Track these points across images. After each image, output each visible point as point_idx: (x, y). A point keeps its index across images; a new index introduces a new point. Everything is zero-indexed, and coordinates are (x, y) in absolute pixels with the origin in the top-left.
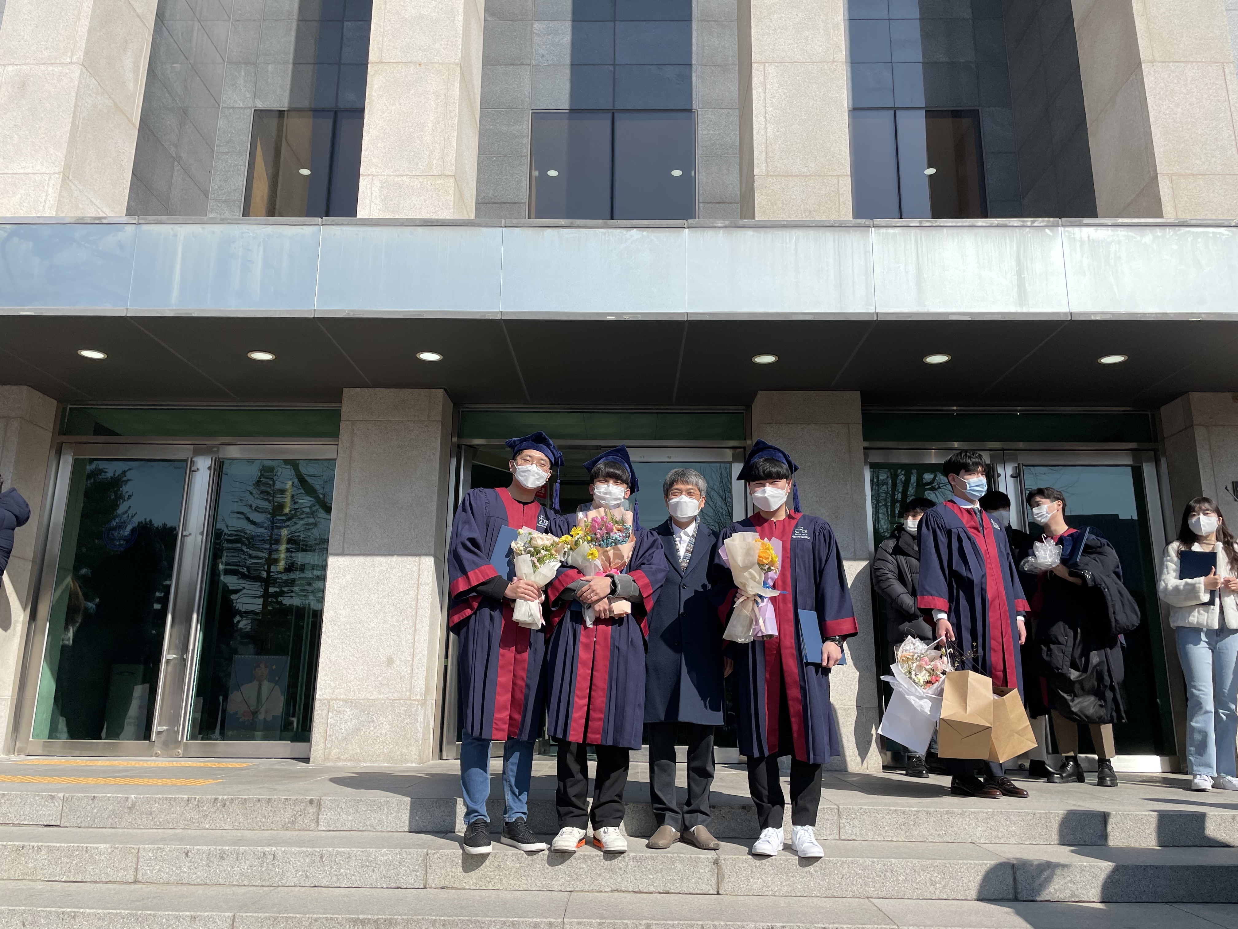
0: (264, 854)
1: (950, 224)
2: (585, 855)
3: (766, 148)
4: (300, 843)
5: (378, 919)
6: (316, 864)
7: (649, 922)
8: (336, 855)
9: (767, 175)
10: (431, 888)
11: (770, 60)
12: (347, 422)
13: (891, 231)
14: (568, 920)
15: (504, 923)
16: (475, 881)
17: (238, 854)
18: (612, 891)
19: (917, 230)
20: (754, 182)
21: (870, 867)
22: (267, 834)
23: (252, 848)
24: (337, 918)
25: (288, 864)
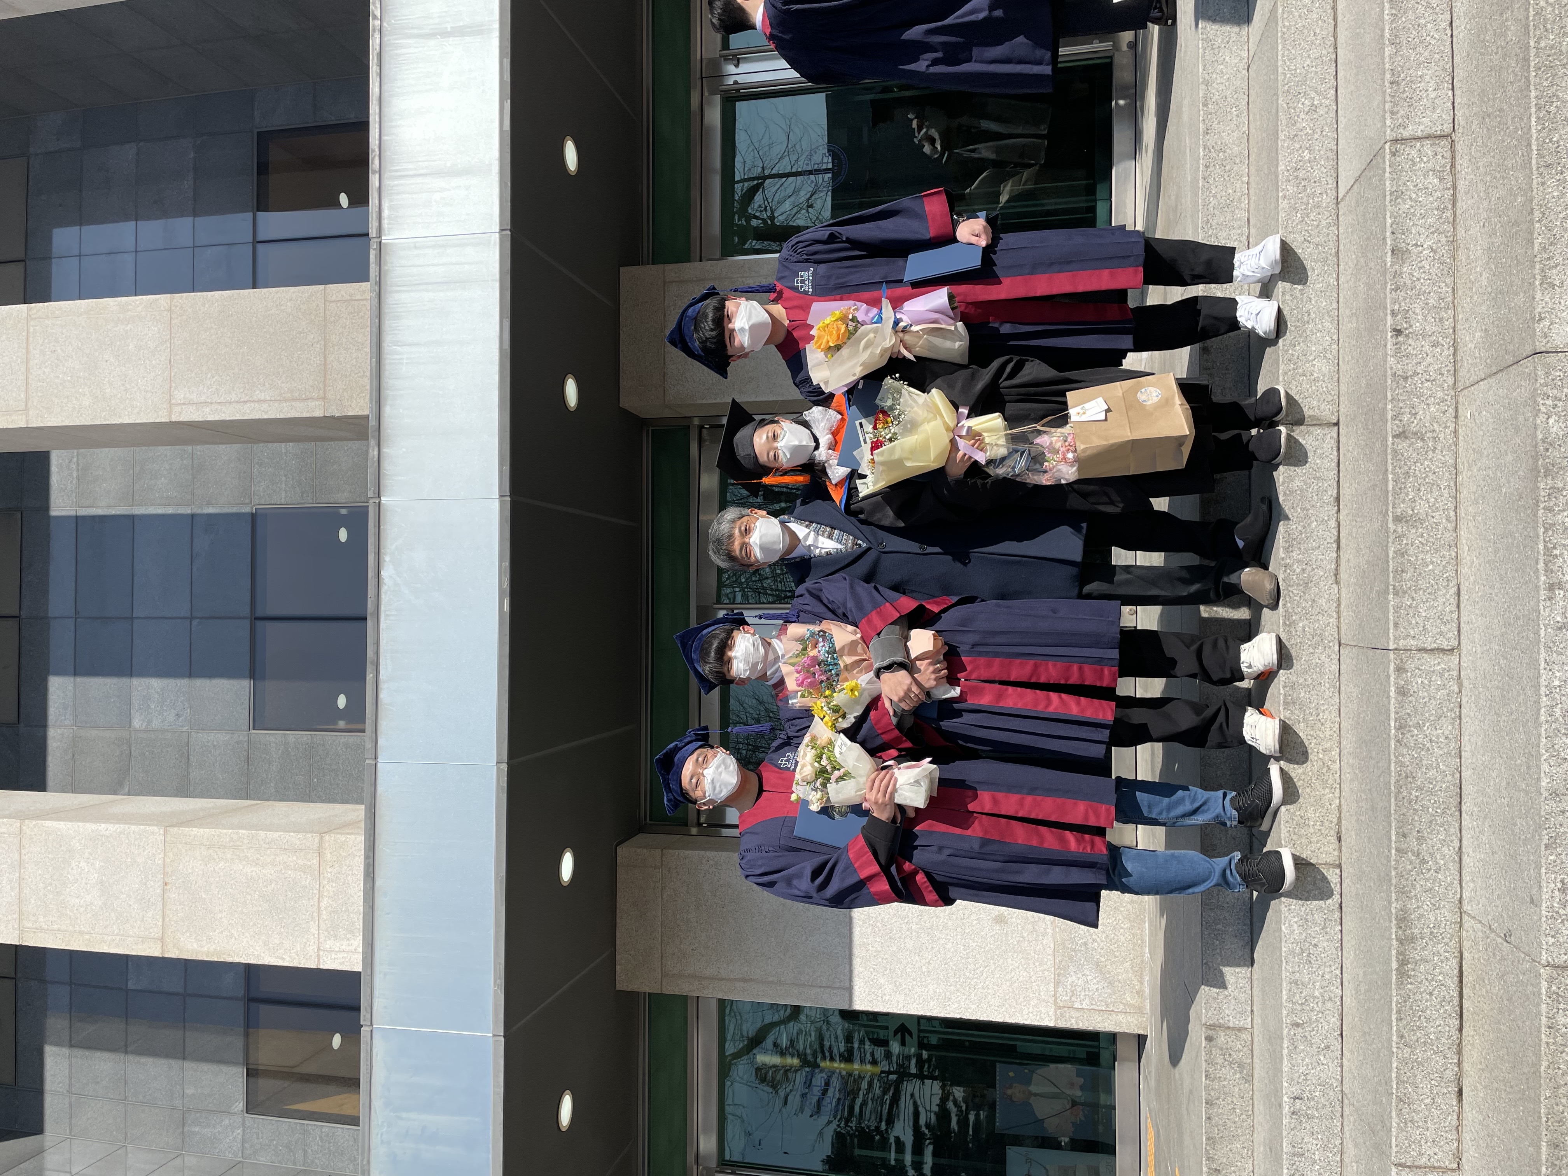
0: (1293, 1113)
1: (377, 130)
2: (1284, 623)
3: (286, 400)
4: (1275, 1058)
5: (1397, 940)
6: (1307, 1034)
7: (1390, 519)
8: (1293, 1003)
9: (324, 398)
10: (1340, 858)
11: (167, 397)
12: (664, 983)
13: (386, 213)
14: (1391, 643)
15: (1398, 741)
16: (1327, 790)
17: (1294, 1155)
18: (1337, 582)
19: (386, 175)
20: (333, 417)
21: (1293, 201)
22: (1259, 1107)
23: (1284, 1133)
24: (1398, 1003)
25: (1309, 1077)
